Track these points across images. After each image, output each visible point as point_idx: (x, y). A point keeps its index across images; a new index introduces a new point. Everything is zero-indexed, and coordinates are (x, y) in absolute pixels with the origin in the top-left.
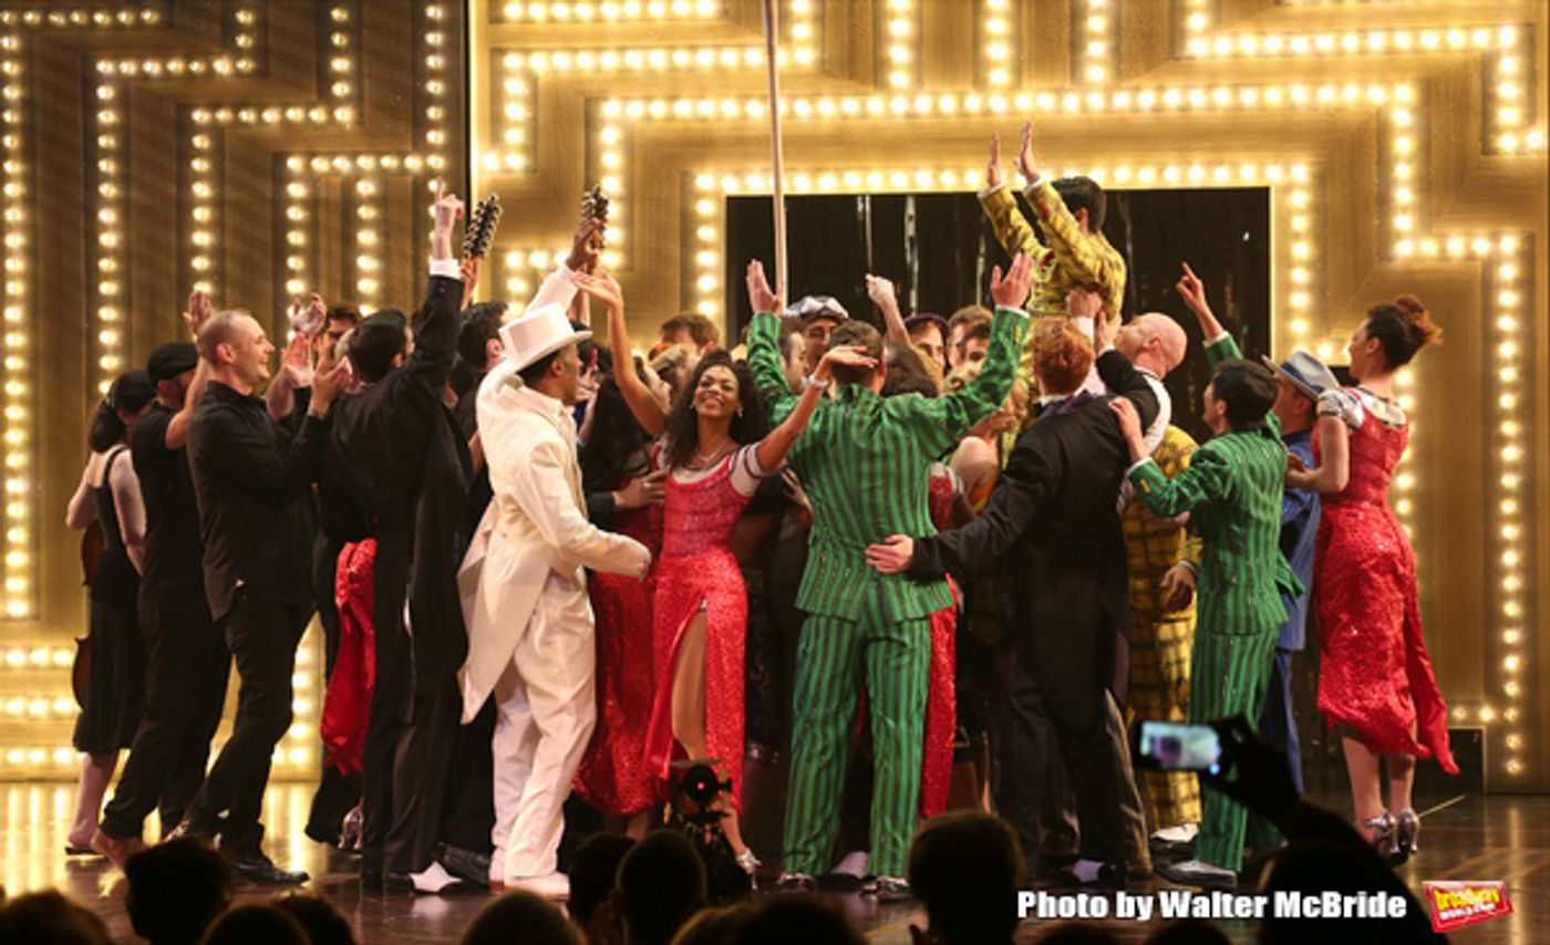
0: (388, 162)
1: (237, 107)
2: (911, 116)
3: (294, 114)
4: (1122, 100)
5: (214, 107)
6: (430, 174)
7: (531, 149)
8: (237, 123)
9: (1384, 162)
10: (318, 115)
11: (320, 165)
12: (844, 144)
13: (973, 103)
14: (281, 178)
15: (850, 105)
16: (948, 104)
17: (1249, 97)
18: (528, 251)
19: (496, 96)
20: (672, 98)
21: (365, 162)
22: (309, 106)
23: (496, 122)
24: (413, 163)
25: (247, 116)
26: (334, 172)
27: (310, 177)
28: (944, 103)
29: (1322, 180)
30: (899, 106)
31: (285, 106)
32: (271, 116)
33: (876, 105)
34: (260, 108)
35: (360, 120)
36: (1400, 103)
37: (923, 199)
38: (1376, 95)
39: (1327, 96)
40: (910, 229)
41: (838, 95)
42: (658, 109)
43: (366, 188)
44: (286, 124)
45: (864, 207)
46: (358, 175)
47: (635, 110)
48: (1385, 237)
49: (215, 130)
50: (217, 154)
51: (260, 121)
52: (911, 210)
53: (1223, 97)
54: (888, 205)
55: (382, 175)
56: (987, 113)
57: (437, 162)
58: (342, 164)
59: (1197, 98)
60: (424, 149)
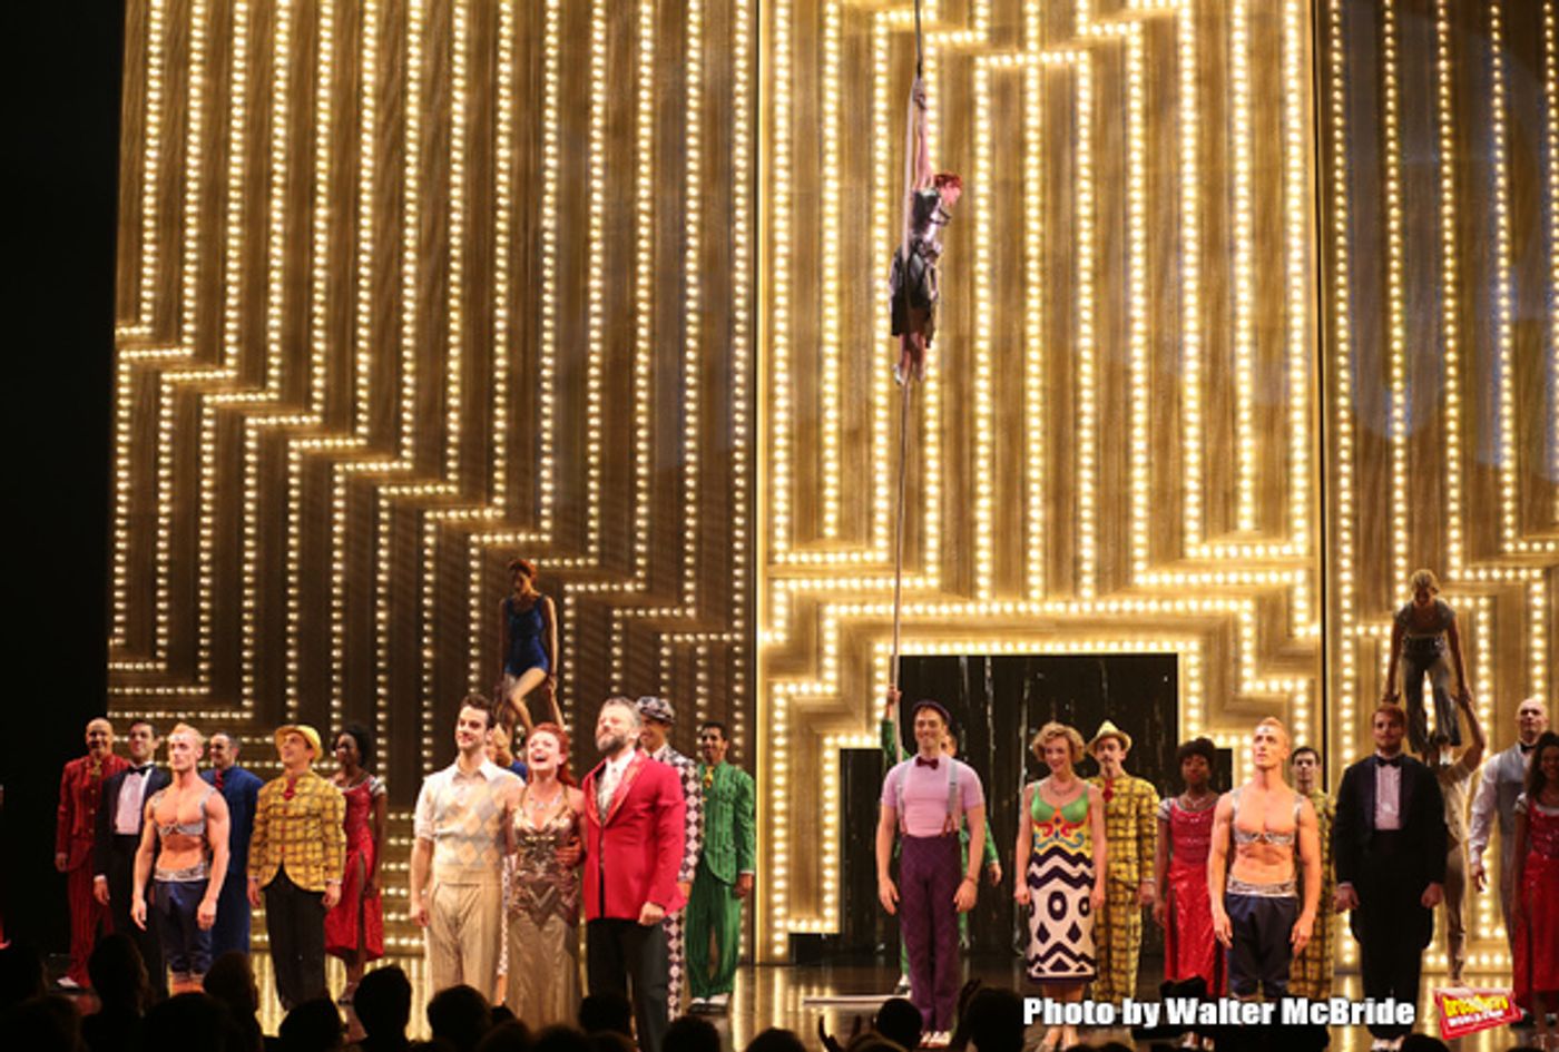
0: (713, 637)
1: (636, 608)
2: (990, 615)
3: (665, 612)
4: (1101, 607)
5: (623, 608)
6: (736, 643)
7: (789, 630)
8: (636, 616)
9: (1238, 641)
10: (677, 612)
11: (678, 638)
12: (953, 629)
13: (1022, 607)
14: (659, 645)
15: (957, 608)
16: (1009, 608)
17: (1167, 606)
18: (786, 684)
19: (770, 602)
20: (863, 604)
21: (701, 637)
22: (673, 608)
23: (770, 616)
24: (726, 637)
25: (641, 613)
26: (686, 642)
27: (672, 644)
28: (1005, 607)
29: (1206, 649)
30: (983, 609)
31: (660, 608)
32: (653, 613)
33: (971, 608)
34: (647, 608)
35: (699, 614)
36: (1245, 611)
37: (994, 658)
38: (1233, 606)
39: (1208, 606)
40: (988, 673)
41: (950, 603)
42: (856, 610)
43: (701, 650)
44: (661, 617)
45: (964, 661)
46: (698, 643)
47: (844, 610)
48: (1238, 681)
49: (624, 620)
50: (625, 632)
51: (647, 615)
52: (988, 663)
53: (1153, 606)
54: (976, 661)
55: (709, 643)
56: (1029, 612)
57: (738, 637)
58: (689, 638)
59: (1140, 606)
60: (732, 630)
